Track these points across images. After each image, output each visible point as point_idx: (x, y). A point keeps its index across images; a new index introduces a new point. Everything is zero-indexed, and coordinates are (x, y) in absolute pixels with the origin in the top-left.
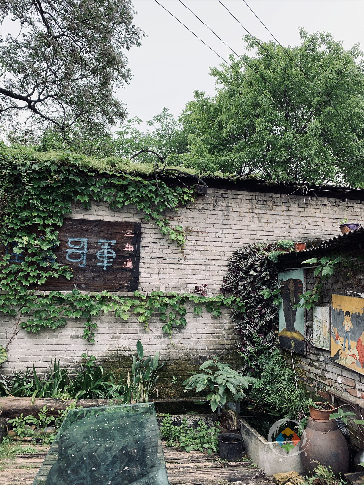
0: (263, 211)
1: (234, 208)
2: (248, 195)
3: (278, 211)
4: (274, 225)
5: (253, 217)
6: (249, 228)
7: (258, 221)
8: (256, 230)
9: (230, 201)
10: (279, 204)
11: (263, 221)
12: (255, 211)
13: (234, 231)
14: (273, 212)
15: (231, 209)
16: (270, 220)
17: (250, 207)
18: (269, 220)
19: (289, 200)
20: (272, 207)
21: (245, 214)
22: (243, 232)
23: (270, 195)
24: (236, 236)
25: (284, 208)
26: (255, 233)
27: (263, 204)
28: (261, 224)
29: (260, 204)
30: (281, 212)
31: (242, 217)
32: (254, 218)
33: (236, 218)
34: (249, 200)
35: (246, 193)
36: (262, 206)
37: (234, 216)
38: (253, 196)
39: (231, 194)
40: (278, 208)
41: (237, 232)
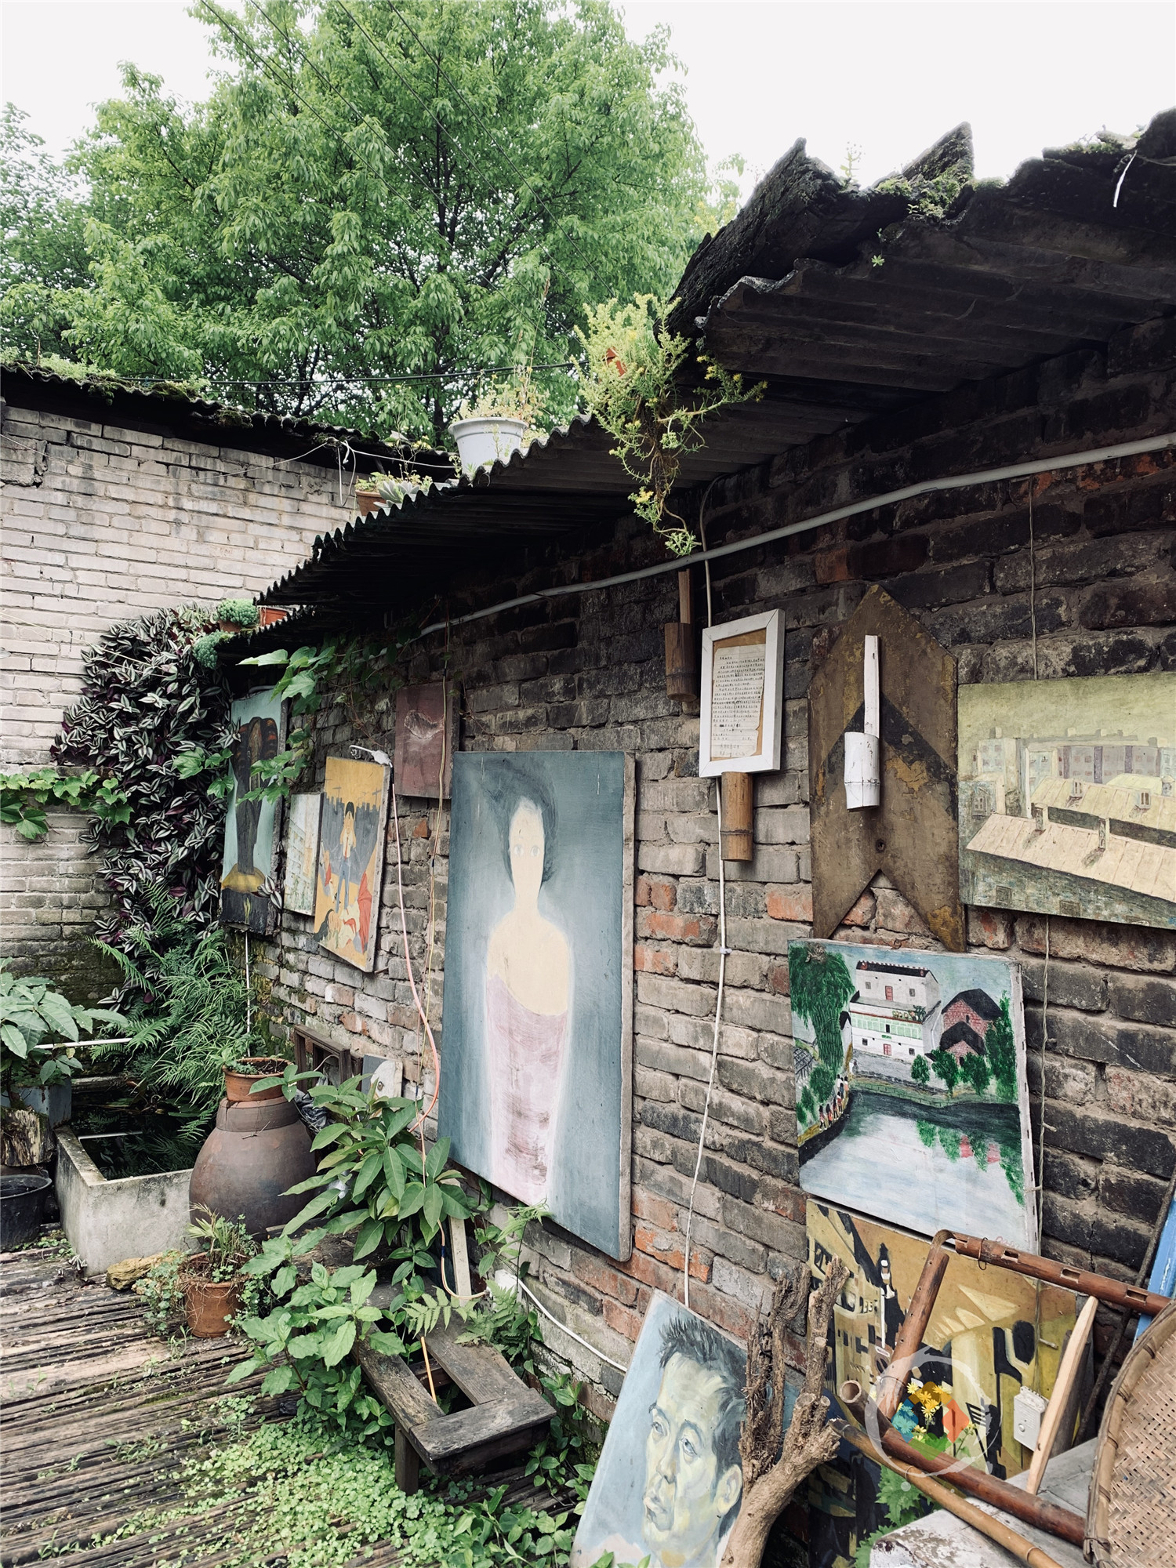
0: (213, 508)
1: (111, 487)
2: (163, 448)
3: (265, 512)
4: (250, 554)
5: (178, 523)
6: (164, 557)
7: (194, 536)
8: (187, 567)
9: (98, 460)
10: (267, 489)
11: (211, 539)
12: (187, 504)
13: (108, 565)
14: (246, 513)
15: (100, 489)
16: (236, 538)
17: (170, 488)
18: (233, 536)
19: (304, 479)
20: (245, 497)
21: (152, 511)
22: (142, 569)
23: (242, 455)
24: (115, 580)
25: (286, 505)
26: (182, 574)
27: (216, 485)
28: (203, 549)
29: (205, 483)
30: (275, 514)
31: (139, 518)
32: (183, 527)
33: (116, 522)
34: (168, 465)
35: (156, 441)
36: (210, 488)
37: (111, 515)
38: (180, 451)
39: (102, 437)
40: (264, 501)
41: (122, 566)
